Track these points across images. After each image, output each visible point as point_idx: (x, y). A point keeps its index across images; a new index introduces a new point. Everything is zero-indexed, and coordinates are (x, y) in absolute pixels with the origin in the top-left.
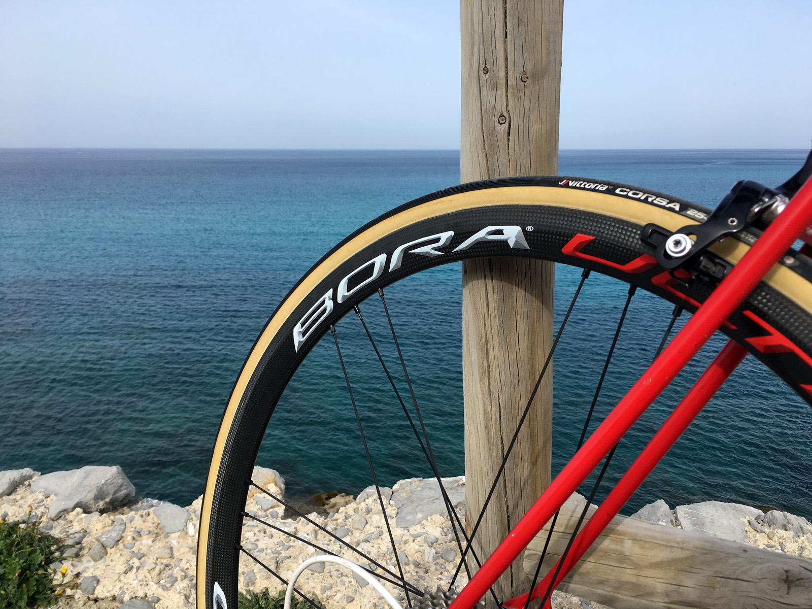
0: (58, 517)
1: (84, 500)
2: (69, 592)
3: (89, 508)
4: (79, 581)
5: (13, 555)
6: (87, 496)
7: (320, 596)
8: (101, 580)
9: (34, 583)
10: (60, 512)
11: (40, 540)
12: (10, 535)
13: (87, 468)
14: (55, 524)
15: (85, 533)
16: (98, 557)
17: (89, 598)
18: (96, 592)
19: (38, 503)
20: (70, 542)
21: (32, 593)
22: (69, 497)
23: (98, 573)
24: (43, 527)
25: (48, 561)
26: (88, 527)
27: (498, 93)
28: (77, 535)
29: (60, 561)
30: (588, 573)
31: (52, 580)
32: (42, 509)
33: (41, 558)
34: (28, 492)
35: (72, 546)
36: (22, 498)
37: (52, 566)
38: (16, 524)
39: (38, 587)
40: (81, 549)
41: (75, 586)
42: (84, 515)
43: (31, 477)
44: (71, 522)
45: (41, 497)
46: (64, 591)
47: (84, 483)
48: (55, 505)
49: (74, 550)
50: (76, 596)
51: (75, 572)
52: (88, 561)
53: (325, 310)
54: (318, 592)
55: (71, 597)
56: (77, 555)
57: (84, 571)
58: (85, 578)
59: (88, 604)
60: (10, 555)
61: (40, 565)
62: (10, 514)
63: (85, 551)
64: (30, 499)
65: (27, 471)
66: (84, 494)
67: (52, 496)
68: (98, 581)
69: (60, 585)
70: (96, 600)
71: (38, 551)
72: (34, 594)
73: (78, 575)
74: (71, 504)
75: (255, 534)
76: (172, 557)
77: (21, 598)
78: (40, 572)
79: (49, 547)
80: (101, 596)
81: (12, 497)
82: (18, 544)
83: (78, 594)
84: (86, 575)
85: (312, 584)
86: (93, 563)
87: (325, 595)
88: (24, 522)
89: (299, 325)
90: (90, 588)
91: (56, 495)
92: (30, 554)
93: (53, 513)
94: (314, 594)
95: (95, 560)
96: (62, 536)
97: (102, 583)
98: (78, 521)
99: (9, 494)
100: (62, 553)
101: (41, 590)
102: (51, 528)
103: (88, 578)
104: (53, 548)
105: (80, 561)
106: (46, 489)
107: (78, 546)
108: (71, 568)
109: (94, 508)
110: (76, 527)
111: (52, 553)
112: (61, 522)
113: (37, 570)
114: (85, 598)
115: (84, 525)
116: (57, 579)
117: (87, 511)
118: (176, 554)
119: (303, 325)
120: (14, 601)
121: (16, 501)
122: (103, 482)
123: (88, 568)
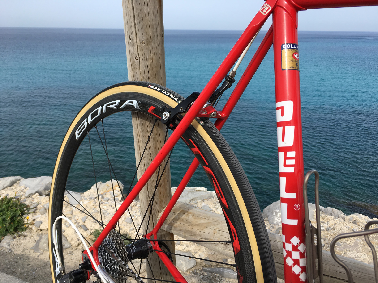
0: (28, 197)
1: (40, 190)
2: (30, 226)
3: (42, 193)
4: (34, 222)
5: (9, 211)
6: (41, 189)
7: (129, 233)
8: (43, 222)
9: (17, 222)
10: (29, 195)
11: (20, 206)
12: (8, 203)
13: (43, 177)
14: (27, 199)
15: (39, 203)
16: (43, 213)
17: (38, 229)
18: (41, 227)
19: (22, 190)
20: (32, 207)
21: (15, 226)
22: (34, 189)
23: (42, 220)
24: (22, 200)
25: (23, 214)
26: (40, 201)
27: (135, 48)
28: (35, 204)
29: (28, 214)
30: (177, 227)
31: (24, 222)
32: (22, 193)
33: (20, 212)
34: (18, 186)
35: (33, 208)
36: (15, 188)
37: (24, 216)
38: (11, 199)
39: (18, 224)
40: (36, 210)
41: (32, 224)
42: (39, 196)
43: (20, 180)
44: (34, 199)
45: (23, 188)
46: (29, 226)
47: (40, 183)
48: (28, 192)
49: (33, 210)
50: (33, 228)
51: (33, 219)
52: (39, 215)
53: (85, 126)
54: (128, 231)
55: (31, 228)
56: (34, 212)
57: (37, 218)
58: (37, 221)
59: (38, 231)
60: (8, 211)
61: (19, 215)
62: (9, 194)
63: (38, 211)
64: (18, 189)
65: (18, 177)
66: (40, 187)
67: (28, 188)
68: (42, 223)
69: (27, 224)
70: (41, 230)
71: (19, 210)
72: (16, 227)
73: (34, 220)
74: (34, 192)
75: (107, 207)
76: (72, 214)
77: (11, 228)
78: (19, 218)
79: (23, 208)
80: (42, 229)
81: (11, 188)
82: (11, 207)
83: (34, 227)
84: (37, 220)
85: (126, 228)
86: (41, 215)
87: (130, 232)
88: (14, 198)
89: (77, 131)
90: (38, 226)
91: (29, 187)
92: (16, 211)
93: (26, 195)
94: (126, 232)
95: (42, 214)
96: (29, 204)
97: (43, 224)
98: (37, 198)
99: (10, 186)
100: (28, 211)
101: (19, 225)
102: (25, 201)
103: (38, 221)
104: (25, 209)
105: (36, 214)
106: (25, 185)
107: (35, 209)
108: (32, 217)
109: (44, 193)
110: (36, 201)
111: (24, 211)
112: (30, 198)
113: (18, 217)
114: (37, 229)
115: (39, 200)
116: (26, 221)
117: (41, 194)
118: (74, 213)
119: (78, 131)
120: (8, 229)
121: (13, 189)
122: (48, 183)
123: (38, 217)
